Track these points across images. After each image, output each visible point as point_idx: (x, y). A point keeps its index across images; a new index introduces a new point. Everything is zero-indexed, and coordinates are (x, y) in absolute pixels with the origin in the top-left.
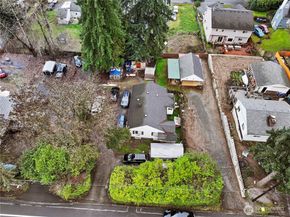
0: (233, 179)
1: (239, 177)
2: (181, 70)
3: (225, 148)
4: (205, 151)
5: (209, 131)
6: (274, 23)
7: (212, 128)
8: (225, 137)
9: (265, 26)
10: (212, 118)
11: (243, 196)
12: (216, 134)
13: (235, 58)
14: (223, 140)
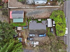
0: (55, 8)
1: (55, 6)
2: (19, 18)
3: (47, 8)
4: (48, 13)
5: (41, 12)
7: (40, 11)
8: (43, 8)
10: (36, 10)
11: (59, 6)
12: (42, 10)
14: (44, 8)
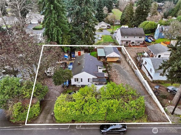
5: (129, 79)
6: (156, 37)
9: (151, 38)
13: (138, 48)
